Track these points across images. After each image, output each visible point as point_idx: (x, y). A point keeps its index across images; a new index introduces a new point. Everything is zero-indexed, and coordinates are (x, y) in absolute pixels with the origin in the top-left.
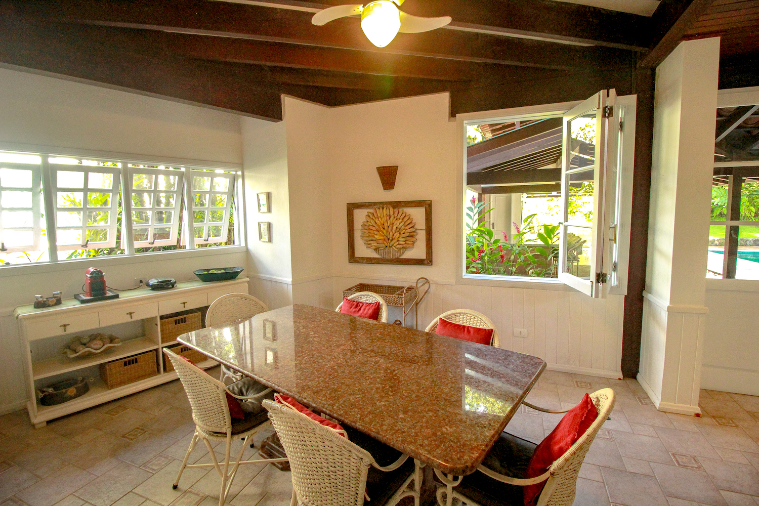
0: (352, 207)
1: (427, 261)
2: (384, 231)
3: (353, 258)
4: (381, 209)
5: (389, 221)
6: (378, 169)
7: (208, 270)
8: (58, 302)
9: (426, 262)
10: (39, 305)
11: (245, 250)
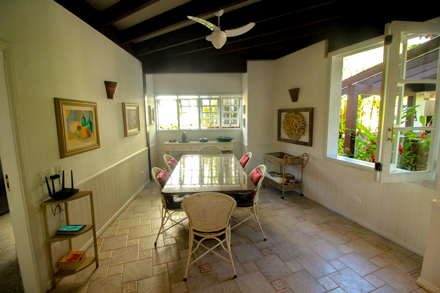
0: (280, 112)
1: (310, 144)
2: (290, 125)
3: (279, 138)
4: (290, 113)
5: (292, 120)
6: (289, 90)
7: (221, 137)
8: (175, 141)
9: (308, 144)
10: (170, 141)
11: (241, 131)
